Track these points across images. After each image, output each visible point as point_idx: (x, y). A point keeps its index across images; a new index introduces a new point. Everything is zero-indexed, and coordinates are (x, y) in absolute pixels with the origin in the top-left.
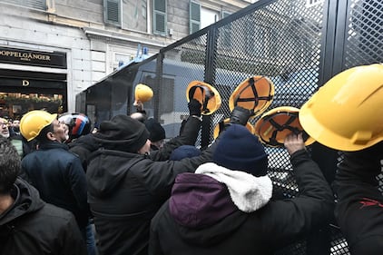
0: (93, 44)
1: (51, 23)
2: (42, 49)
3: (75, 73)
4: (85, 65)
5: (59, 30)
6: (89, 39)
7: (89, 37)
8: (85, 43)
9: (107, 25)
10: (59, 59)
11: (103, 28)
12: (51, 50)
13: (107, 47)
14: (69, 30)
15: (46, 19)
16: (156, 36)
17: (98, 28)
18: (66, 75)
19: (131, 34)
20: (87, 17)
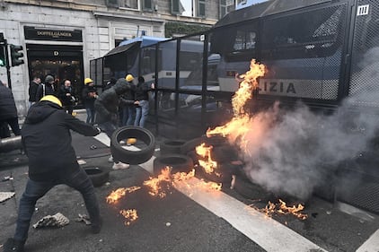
0: (100, 22)
1: (71, 9)
2: (66, 29)
3: (88, 44)
4: (94, 39)
5: (76, 14)
6: (96, 18)
7: (97, 17)
8: (93, 22)
9: (109, 7)
10: (77, 35)
11: (106, 10)
12: (72, 29)
13: (110, 24)
14: (83, 14)
15: (68, 7)
16: (144, 12)
17: (102, 10)
18: (82, 46)
19: (126, 12)
20: (94, 2)
